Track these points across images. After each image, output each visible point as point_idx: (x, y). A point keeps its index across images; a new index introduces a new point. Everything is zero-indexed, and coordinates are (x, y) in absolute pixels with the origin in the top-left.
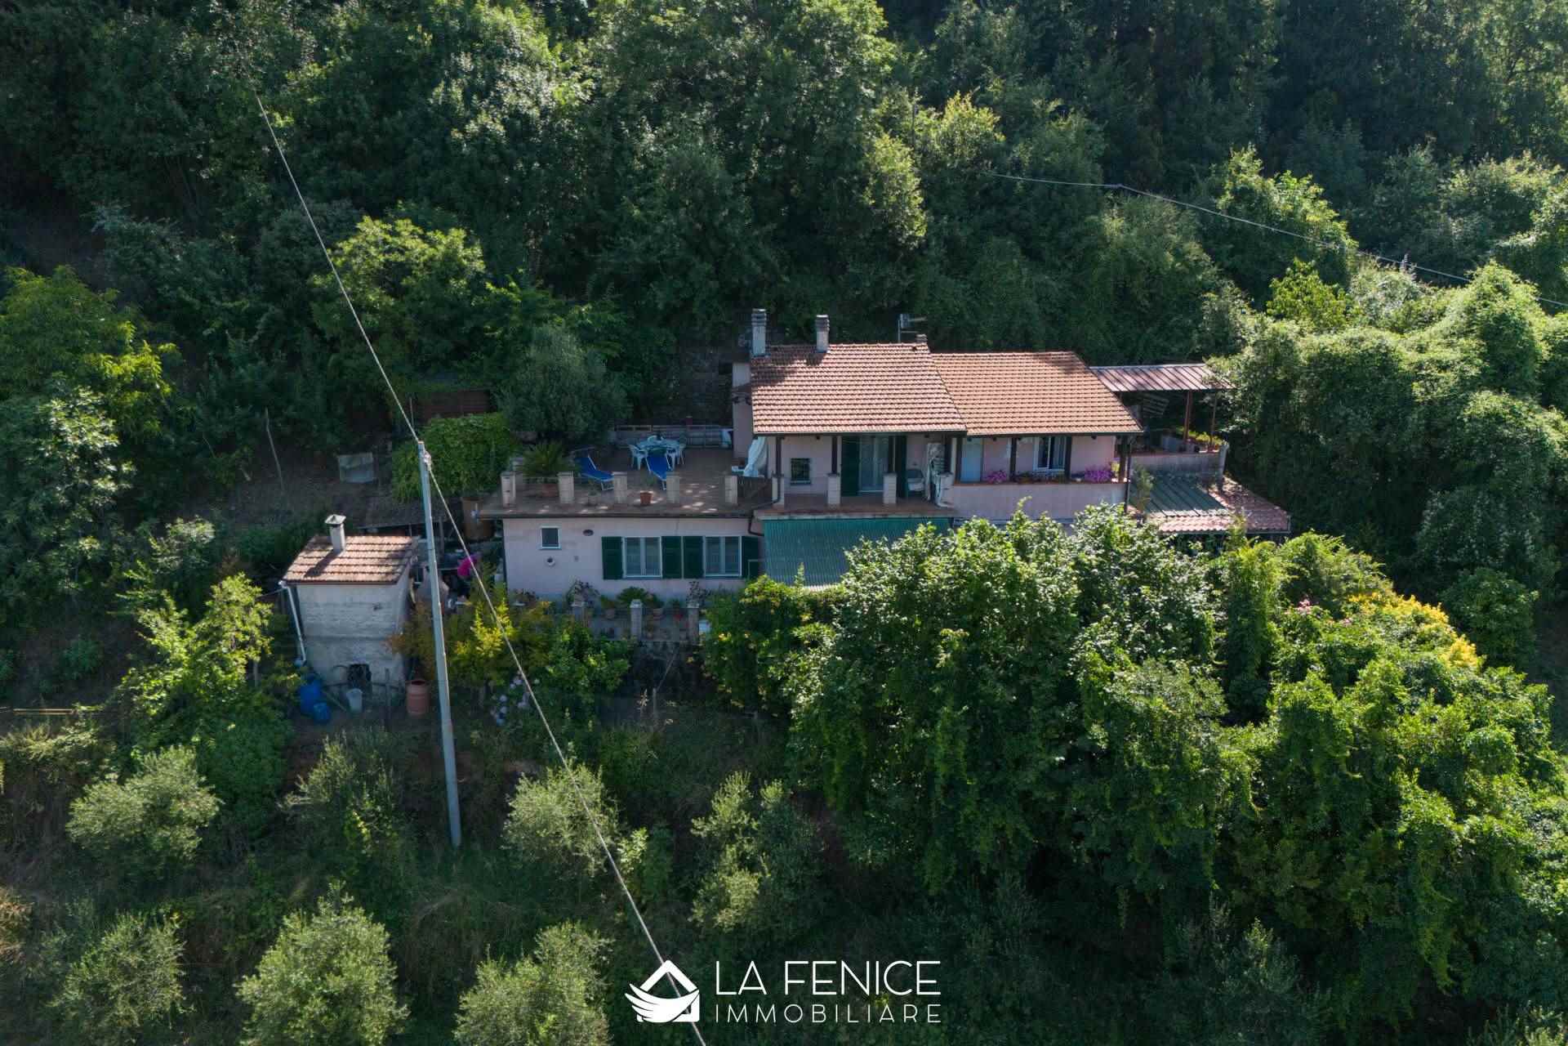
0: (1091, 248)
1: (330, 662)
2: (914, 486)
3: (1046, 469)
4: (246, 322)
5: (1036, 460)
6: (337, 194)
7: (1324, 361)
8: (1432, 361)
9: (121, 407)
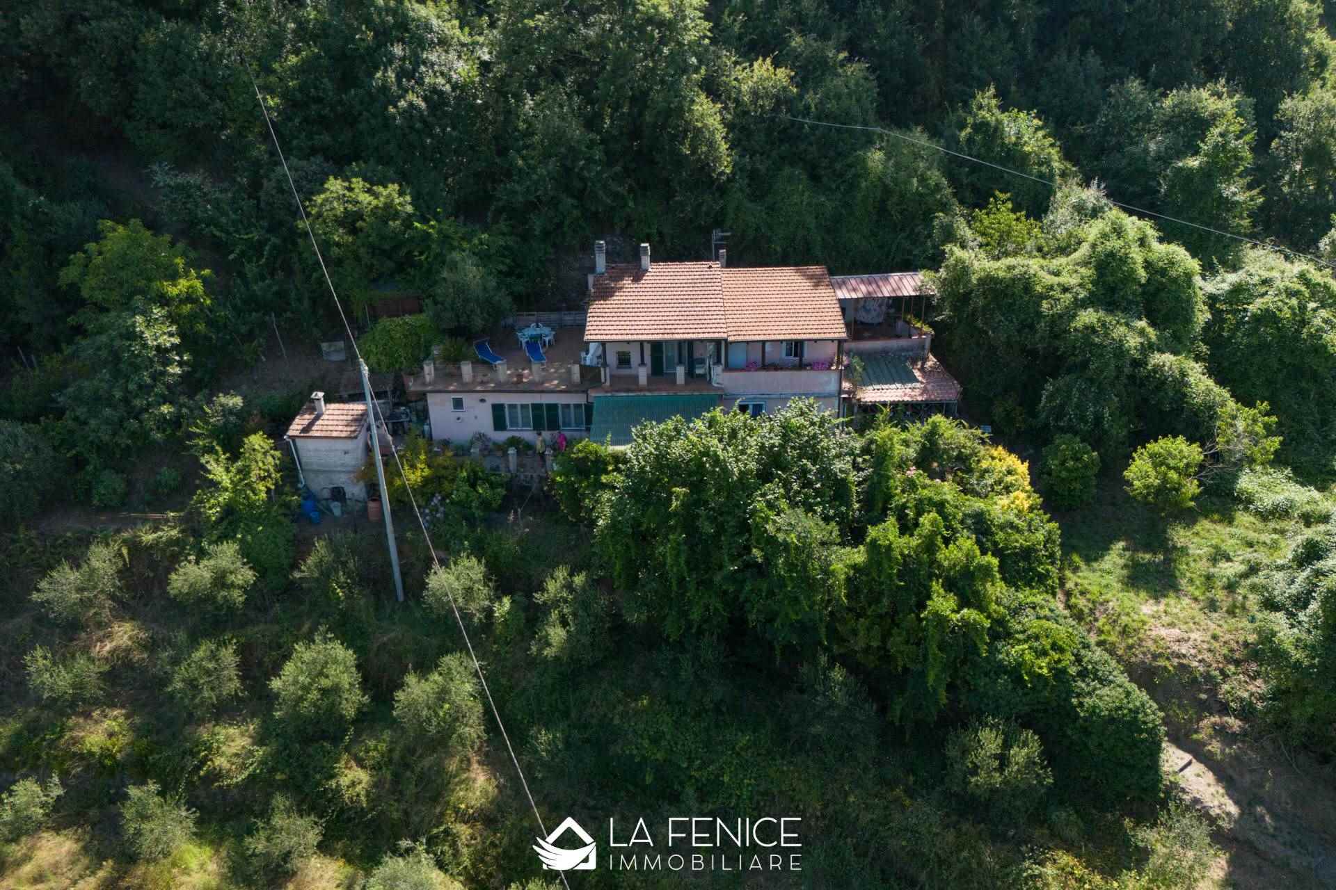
0: (857, 176)
1: (320, 485)
2: (699, 371)
3: (792, 358)
4: (258, 247)
5: (784, 352)
6: (314, 151)
7: (989, 281)
8: (1059, 285)
9: (179, 315)
